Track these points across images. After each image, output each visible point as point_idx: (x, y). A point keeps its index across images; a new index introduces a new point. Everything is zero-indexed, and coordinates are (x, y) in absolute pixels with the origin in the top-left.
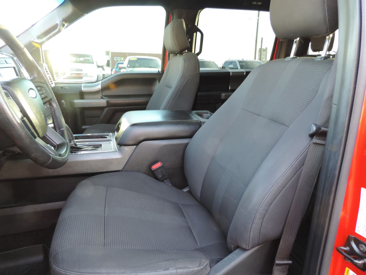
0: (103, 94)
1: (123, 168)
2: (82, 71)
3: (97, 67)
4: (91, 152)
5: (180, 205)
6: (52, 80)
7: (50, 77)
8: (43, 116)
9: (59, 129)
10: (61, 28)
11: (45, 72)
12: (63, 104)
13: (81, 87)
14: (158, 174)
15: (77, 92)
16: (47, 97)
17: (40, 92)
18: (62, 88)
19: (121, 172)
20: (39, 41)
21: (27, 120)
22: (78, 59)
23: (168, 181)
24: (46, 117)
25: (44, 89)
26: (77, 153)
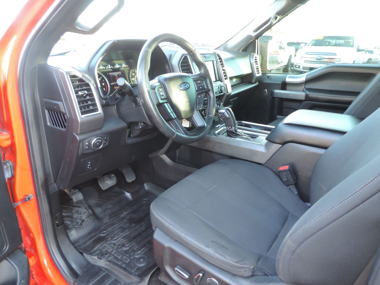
1: (266, 163)
2: (336, 55)
3: (356, 50)
4: (243, 140)
5: (290, 215)
6: (260, 69)
7: (258, 67)
8: (188, 104)
9: (208, 115)
10: (273, 21)
11: (254, 62)
12: (265, 92)
13: (286, 77)
14: (283, 177)
15: (280, 83)
16: (205, 89)
17: (199, 85)
18: (268, 77)
19: (263, 166)
20: (254, 34)
21: (169, 105)
22: (338, 42)
23: (293, 188)
24: (197, 104)
25: (204, 82)
26: (233, 138)
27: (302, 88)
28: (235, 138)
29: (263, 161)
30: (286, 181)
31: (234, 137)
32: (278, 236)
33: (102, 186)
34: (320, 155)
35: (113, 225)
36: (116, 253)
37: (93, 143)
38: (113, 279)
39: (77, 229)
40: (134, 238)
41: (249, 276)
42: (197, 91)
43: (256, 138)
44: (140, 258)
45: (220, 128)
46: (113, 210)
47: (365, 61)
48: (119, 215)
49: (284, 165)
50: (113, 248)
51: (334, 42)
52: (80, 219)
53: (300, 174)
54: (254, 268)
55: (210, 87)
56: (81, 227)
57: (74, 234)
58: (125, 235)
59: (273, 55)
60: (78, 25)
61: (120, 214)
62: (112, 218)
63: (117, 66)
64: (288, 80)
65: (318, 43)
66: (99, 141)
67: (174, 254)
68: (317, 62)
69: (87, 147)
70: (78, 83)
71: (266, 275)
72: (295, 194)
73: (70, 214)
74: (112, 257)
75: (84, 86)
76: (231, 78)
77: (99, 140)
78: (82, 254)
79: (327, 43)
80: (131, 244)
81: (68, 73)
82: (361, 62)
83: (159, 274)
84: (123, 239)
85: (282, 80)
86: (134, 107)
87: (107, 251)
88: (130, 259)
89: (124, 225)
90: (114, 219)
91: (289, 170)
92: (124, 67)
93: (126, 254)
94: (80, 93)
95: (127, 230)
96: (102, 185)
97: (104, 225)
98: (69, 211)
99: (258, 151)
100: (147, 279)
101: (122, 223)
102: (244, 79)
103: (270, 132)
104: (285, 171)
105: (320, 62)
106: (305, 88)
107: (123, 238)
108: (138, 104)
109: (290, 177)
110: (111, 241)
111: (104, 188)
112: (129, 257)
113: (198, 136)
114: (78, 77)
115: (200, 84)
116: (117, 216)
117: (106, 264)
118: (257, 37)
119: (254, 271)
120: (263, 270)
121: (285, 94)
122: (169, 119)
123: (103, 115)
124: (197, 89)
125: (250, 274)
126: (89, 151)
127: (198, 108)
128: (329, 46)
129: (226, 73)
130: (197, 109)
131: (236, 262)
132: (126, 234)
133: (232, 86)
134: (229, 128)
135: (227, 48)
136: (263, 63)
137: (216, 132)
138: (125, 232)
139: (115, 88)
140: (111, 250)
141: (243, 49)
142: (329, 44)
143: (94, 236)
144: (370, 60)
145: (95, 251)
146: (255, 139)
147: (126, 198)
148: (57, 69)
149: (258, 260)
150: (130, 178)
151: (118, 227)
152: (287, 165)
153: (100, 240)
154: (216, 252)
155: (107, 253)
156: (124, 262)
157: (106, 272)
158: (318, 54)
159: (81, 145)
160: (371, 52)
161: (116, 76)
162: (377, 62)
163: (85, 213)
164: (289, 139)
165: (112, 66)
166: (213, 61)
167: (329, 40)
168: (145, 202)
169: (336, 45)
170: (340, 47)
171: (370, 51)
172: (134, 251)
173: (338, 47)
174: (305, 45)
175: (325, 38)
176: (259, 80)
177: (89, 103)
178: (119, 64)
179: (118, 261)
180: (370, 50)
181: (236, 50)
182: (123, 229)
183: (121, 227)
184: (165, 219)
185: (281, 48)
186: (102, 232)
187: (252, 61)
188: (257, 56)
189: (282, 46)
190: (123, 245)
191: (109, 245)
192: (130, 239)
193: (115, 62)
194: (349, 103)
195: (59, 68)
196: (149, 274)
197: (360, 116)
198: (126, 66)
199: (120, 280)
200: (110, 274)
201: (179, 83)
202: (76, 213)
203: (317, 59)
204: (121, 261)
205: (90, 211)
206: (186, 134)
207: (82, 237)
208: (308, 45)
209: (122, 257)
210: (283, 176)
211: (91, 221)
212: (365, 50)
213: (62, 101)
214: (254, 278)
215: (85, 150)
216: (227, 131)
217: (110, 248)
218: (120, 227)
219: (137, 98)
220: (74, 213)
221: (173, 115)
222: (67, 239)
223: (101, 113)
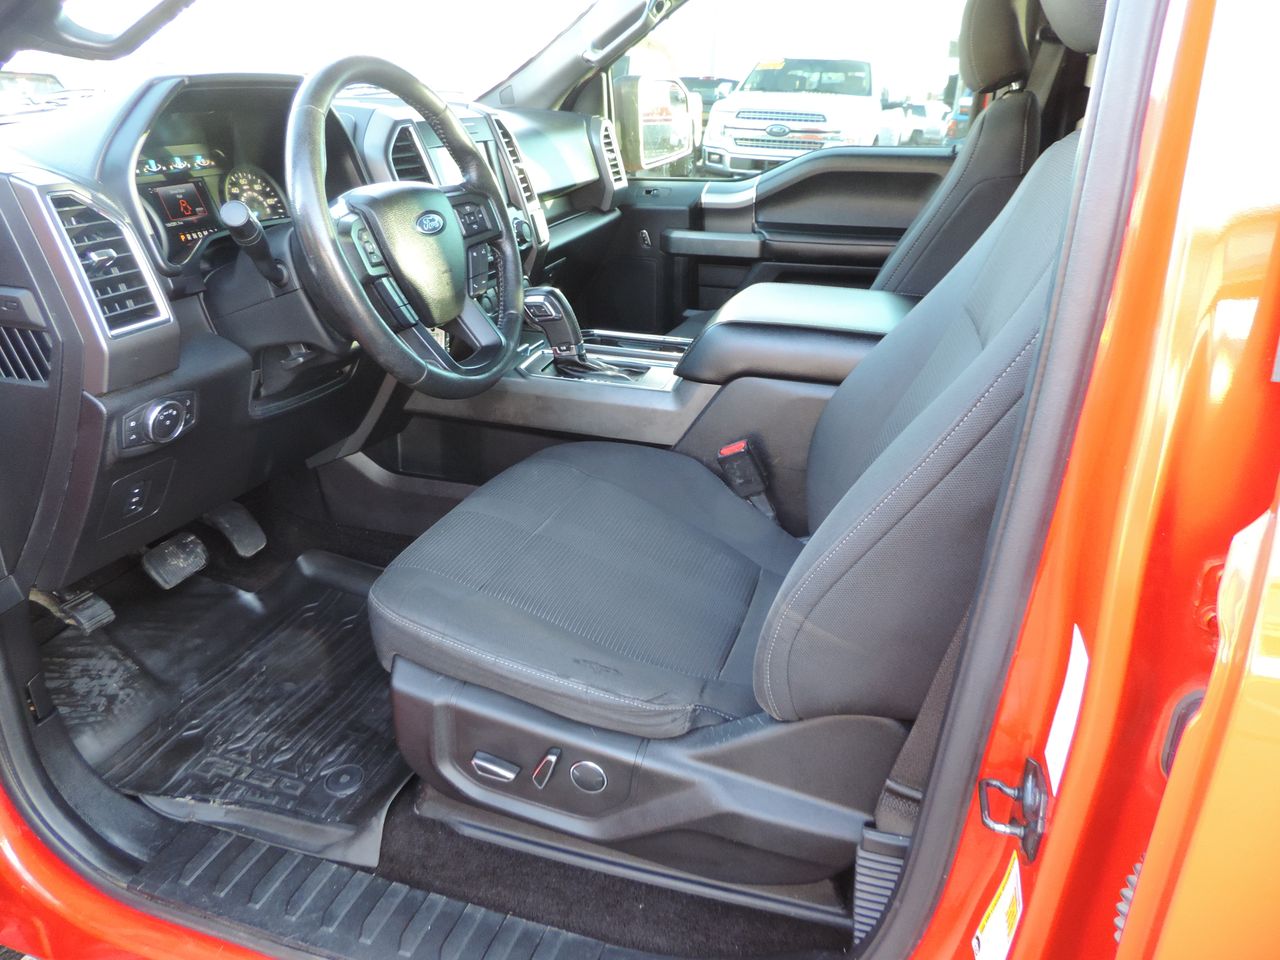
0: (761, 219)
1: (679, 441)
2: (825, 121)
3: (880, 106)
4: (608, 383)
5: (762, 572)
6: (622, 168)
7: (615, 159)
8: (446, 277)
9: (505, 310)
10: (651, 16)
11: (603, 145)
12: (644, 239)
13: (701, 192)
14: (734, 473)
15: (685, 208)
16: (487, 230)
17: (469, 218)
18: (648, 192)
19: (672, 451)
20: (595, 56)
21: (394, 284)
22: (826, 77)
23: (762, 502)
24: (468, 279)
25: (482, 209)
26: (576, 379)
27: (749, 222)
28: (582, 380)
29: (671, 438)
30: (741, 484)
31: (580, 378)
32: (739, 630)
33: (161, 576)
34: (826, 402)
35: (218, 696)
36: (255, 776)
37: (151, 422)
38: (264, 850)
39: (97, 727)
40: (303, 722)
41: (684, 732)
42: (465, 237)
43: (642, 373)
44: (337, 775)
45: (531, 355)
46: (209, 653)
47: (906, 138)
48: (233, 665)
49: (732, 441)
50: (236, 762)
51: (814, 77)
52: (100, 694)
53: (775, 461)
54: (694, 710)
55: (501, 225)
56: (110, 718)
57: (92, 745)
58: (268, 720)
59: (654, 121)
60: (67, 27)
61: (237, 662)
62: (212, 677)
63: (179, 164)
64: (708, 199)
65: (771, 81)
66: (171, 414)
67: (463, 721)
68: (771, 144)
69: (134, 437)
70: (78, 222)
71: (727, 721)
72: (768, 517)
73: (61, 682)
74: (244, 788)
75: (98, 235)
76: (543, 196)
77: (170, 411)
78: (135, 799)
79: (798, 83)
80: (299, 739)
81: (44, 190)
82: (896, 144)
83: (412, 802)
84: (265, 734)
85: (690, 201)
86: (273, 295)
87: (221, 776)
88: (306, 783)
89: (255, 692)
90: (219, 680)
91: (748, 451)
92: (203, 168)
93: (288, 770)
94: (94, 257)
95: (273, 705)
96: (158, 573)
97: (185, 703)
98: (57, 675)
99: (654, 411)
100: (378, 823)
101: (248, 687)
102: (575, 200)
103: (681, 355)
104: (738, 455)
105: (780, 142)
106: (757, 222)
107: (266, 728)
108: (286, 285)
109: (751, 470)
110: (224, 746)
111: (166, 581)
112: (301, 777)
113: (487, 375)
114: (77, 204)
115: (469, 214)
116: (227, 670)
117: (228, 812)
118: (605, 65)
119: (695, 717)
120: (716, 710)
121: (704, 242)
122: (401, 326)
123: (177, 326)
124: (464, 232)
125: (687, 725)
126: (140, 447)
127: (474, 289)
128: (804, 92)
129: (526, 182)
130: (472, 294)
131: (647, 701)
132: (273, 715)
133: (550, 221)
134: (560, 350)
135: (512, 100)
136: (629, 147)
137: (523, 366)
138: (267, 710)
139: (183, 237)
140: (234, 770)
141: (563, 104)
142: (803, 86)
143: (163, 741)
144: (918, 133)
145: (179, 783)
146: (640, 378)
147: (245, 610)
148: (5, 177)
149: (702, 692)
150: (249, 545)
151: (237, 702)
152: (741, 439)
153: (186, 749)
154: (592, 686)
155: (221, 781)
156: (286, 794)
157: (235, 833)
158: (774, 116)
159: (114, 429)
160: (919, 110)
161: (178, 196)
162: (937, 140)
163: (114, 671)
164: (738, 367)
165: (163, 165)
166: (485, 143)
167: (800, 73)
168: (312, 614)
169: (822, 88)
170: (833, 95)
171: (917, 106)
172: (314, 760)
173: (828, 95)
174: (734, 88)
175: (791, 64)
176: (623, 201)
177: (123, 289)
178: (185, 158)
179: (266, 797)
180: (915, 103)
181: (543, 104)
182: (258, 705)
183: (248, 700)
184: (426, 624)
185: (675, 99)
186: (187, 726)
187: (595, 143)
188: (609, 125)
189: (677, 93)
190: (272, 750)
191: (222, 756)
192: (291, 729)
193: (170, 149)
194: (879, 261)
195: (8, 175)
196: (382, 807)
197: (911, 293)
198: (208, 162)
199: (286, 848)
200: (250, 837)
201: (415, 215)
202: (83, 676)
203: (771, 133)
204: (276, 792)
205: (129, 663)
206: (454, 369)
207: (123, 750)
208: (742, 89)
209: (278, 781)
210: (733, 471)
211: (142, 695)
212: (905, 105)
213: (30, 288)
214: (698, 736)
215: (126, 448)
216: (556, 362)
217: (229, 766)
218: (245, 700)
219: (279, 266)
220: (76, 678)
221: (410, 315)
222: (73, 760)
223: (168, 321)
